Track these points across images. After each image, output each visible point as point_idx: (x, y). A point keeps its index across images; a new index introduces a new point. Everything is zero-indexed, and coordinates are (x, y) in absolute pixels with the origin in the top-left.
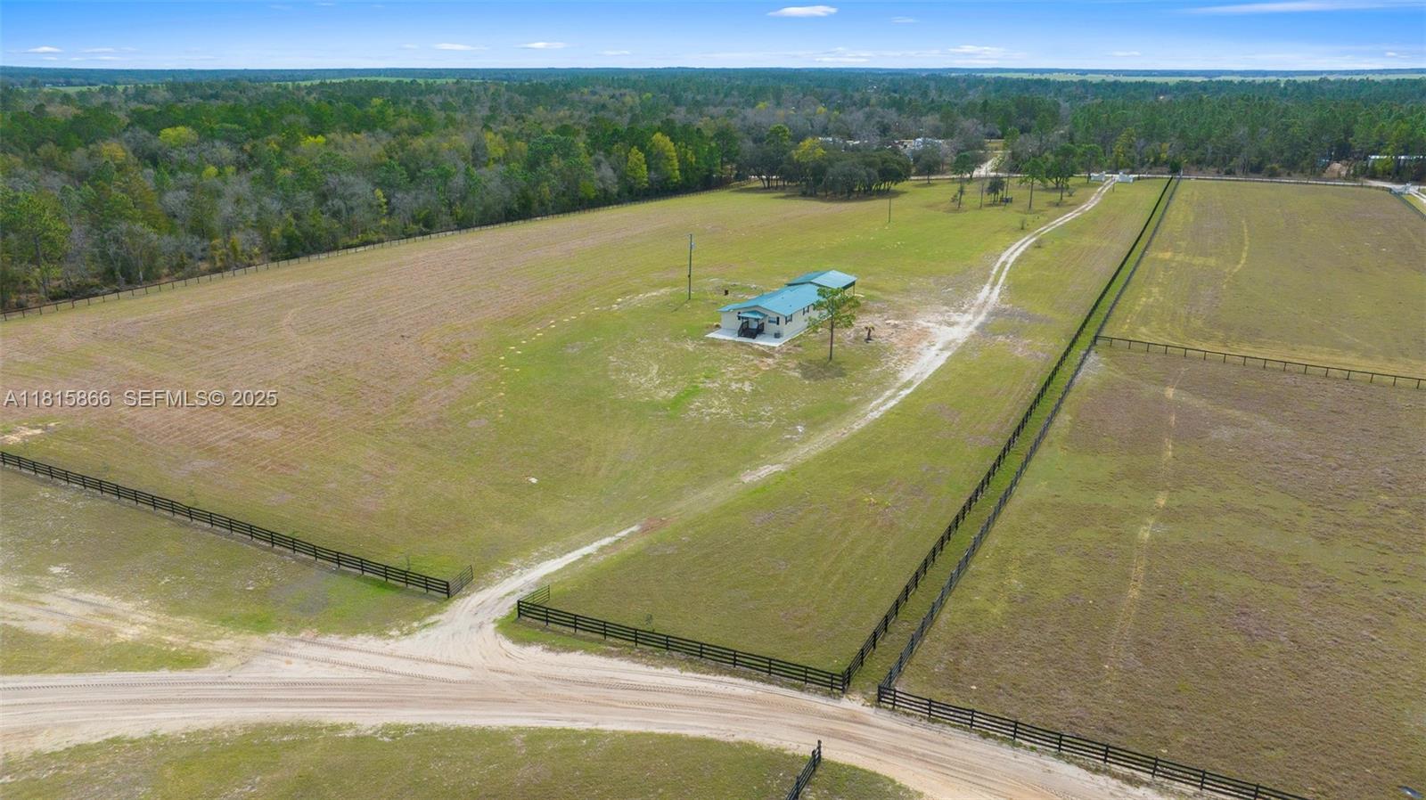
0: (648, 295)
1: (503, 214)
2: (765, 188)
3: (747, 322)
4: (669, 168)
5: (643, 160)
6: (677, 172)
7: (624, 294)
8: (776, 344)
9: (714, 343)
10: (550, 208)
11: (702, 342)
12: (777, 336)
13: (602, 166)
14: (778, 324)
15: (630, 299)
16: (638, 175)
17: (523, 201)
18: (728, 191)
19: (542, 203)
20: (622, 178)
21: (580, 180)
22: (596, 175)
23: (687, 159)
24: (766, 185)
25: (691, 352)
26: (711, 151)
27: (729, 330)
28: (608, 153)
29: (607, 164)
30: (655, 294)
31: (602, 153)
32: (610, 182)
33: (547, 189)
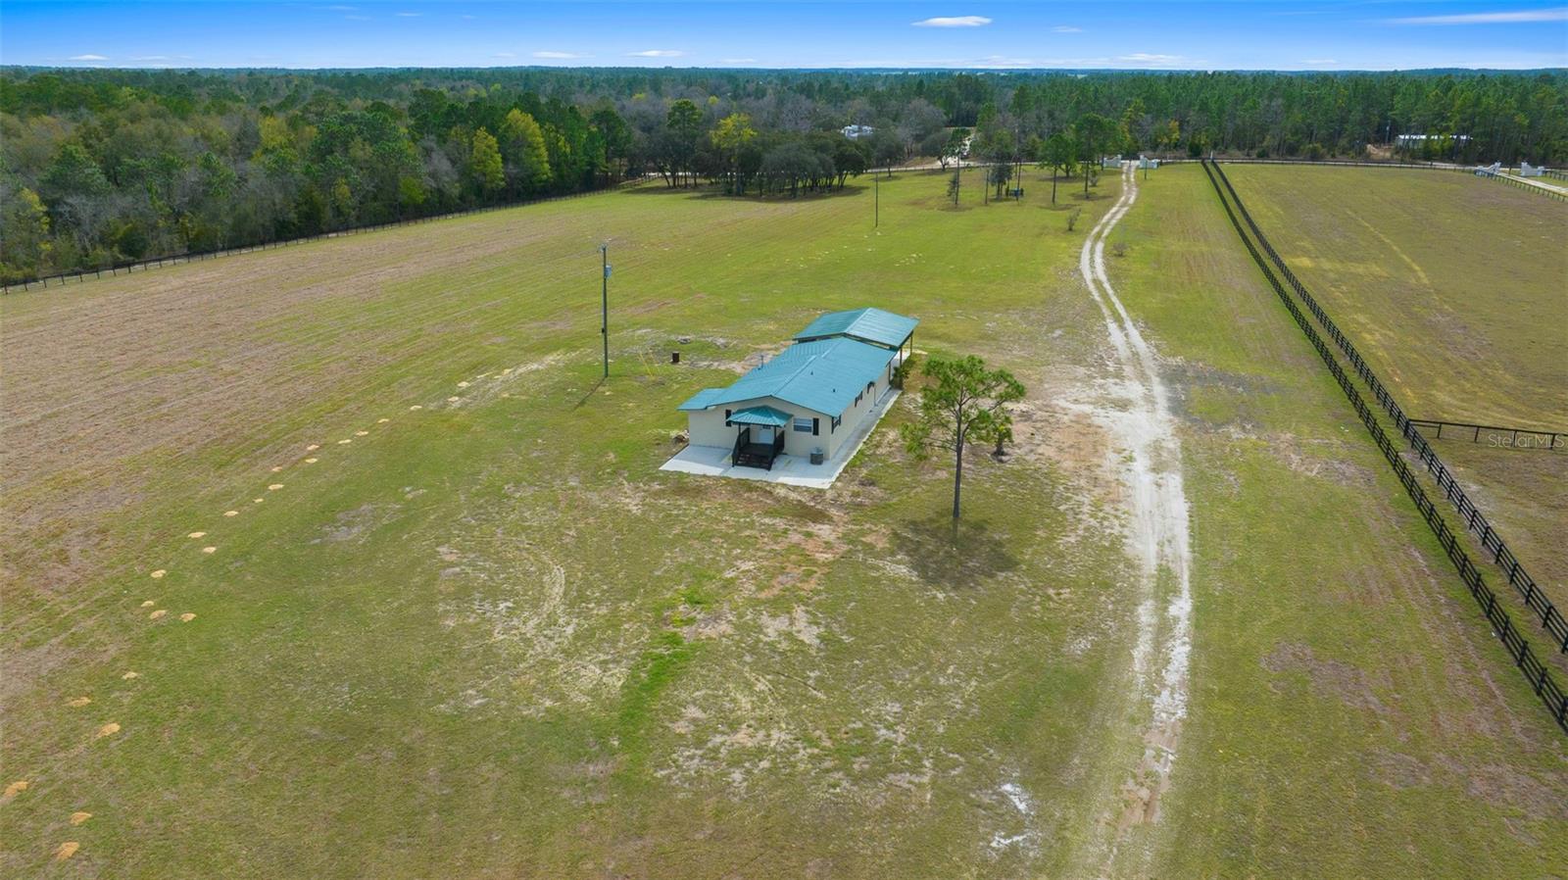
0: (522, 370)
1: (273, 230)
2: (669, 187)
3: (748, 430)
4: (535, 159)
5: (496, 147)
6: (547, 166)
7: (474, 369)
8: (820, 480)
9: (682, 486)
10: (353, 219)
11: (656, 486)
12: (817, 459)
13: (434, 155)
14: (816, 433)
15: (485, 382)
16: (489, 169)
17: (305, 208)
18: (618, 192)
19: (338, 211)
20: (465, 173)
21: (399, 175)
22: (425, 169)
23: (560, 148)
24: (671, 184)
25: (638, 520)
26: (592, 138)
27: (708, 451)
28: (442, 140)
29: (442, 153)
30: (535, 366)
31: (432, 137)
32: (446, 179)
33: (345, 190)
